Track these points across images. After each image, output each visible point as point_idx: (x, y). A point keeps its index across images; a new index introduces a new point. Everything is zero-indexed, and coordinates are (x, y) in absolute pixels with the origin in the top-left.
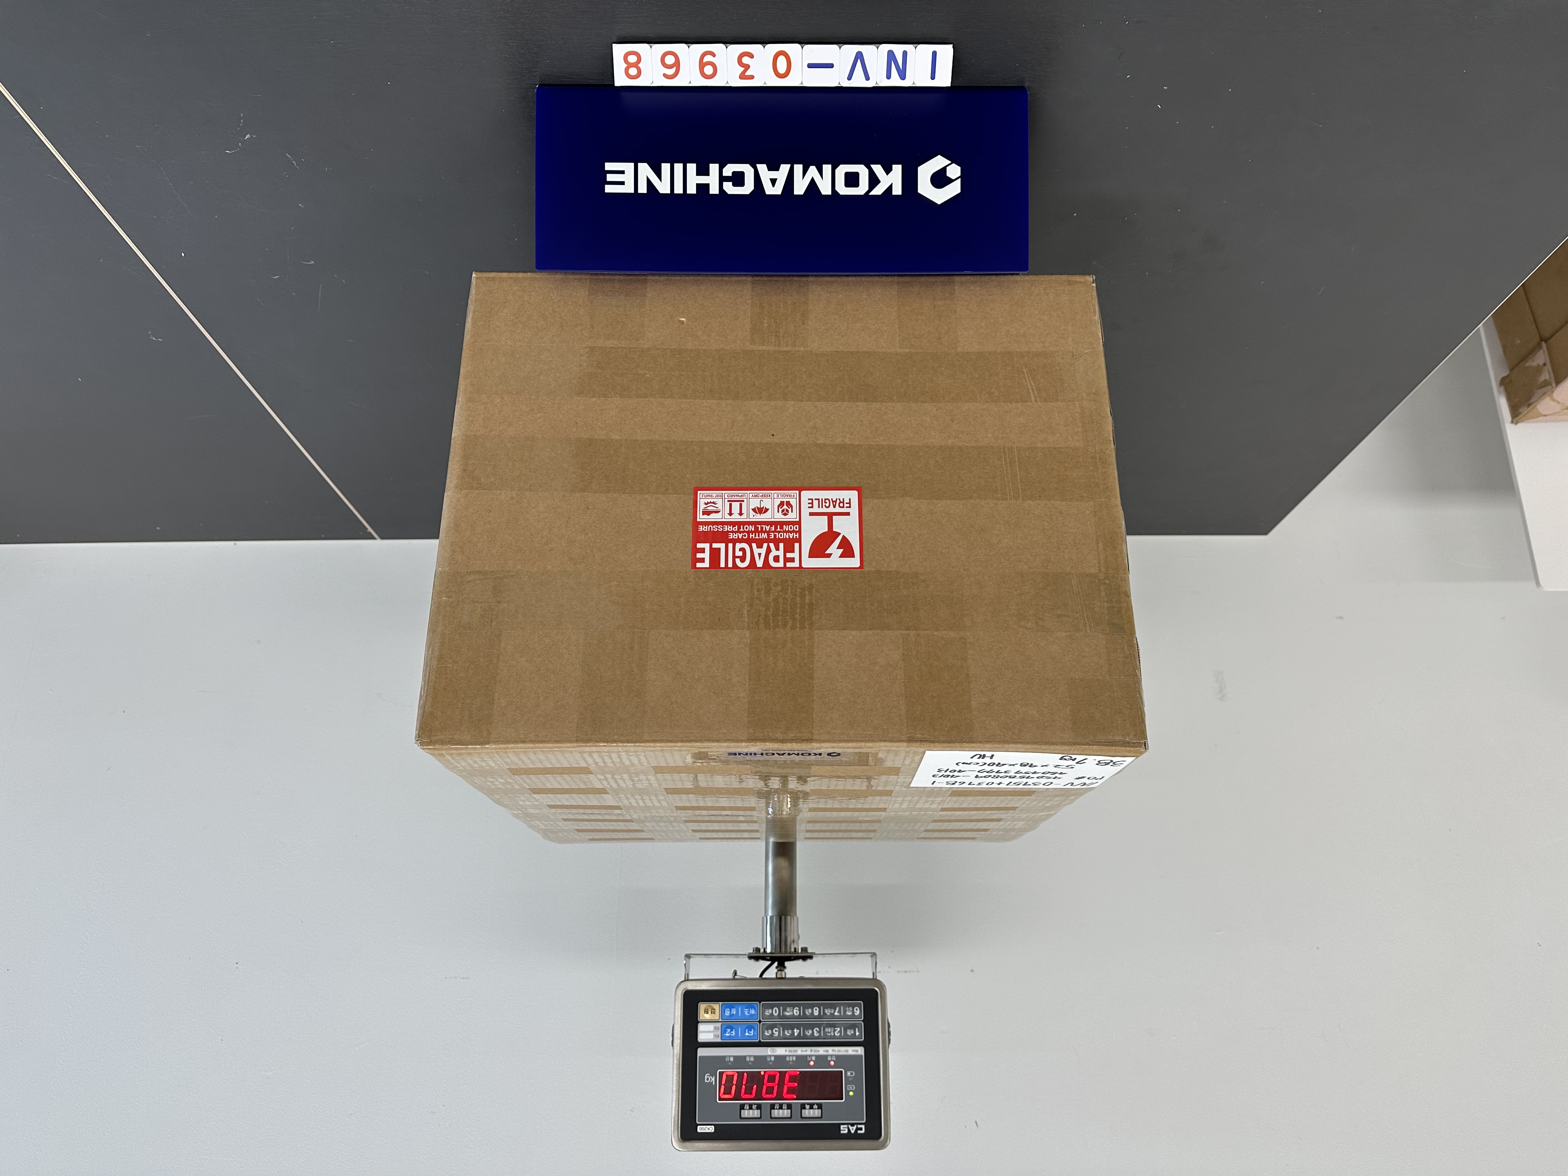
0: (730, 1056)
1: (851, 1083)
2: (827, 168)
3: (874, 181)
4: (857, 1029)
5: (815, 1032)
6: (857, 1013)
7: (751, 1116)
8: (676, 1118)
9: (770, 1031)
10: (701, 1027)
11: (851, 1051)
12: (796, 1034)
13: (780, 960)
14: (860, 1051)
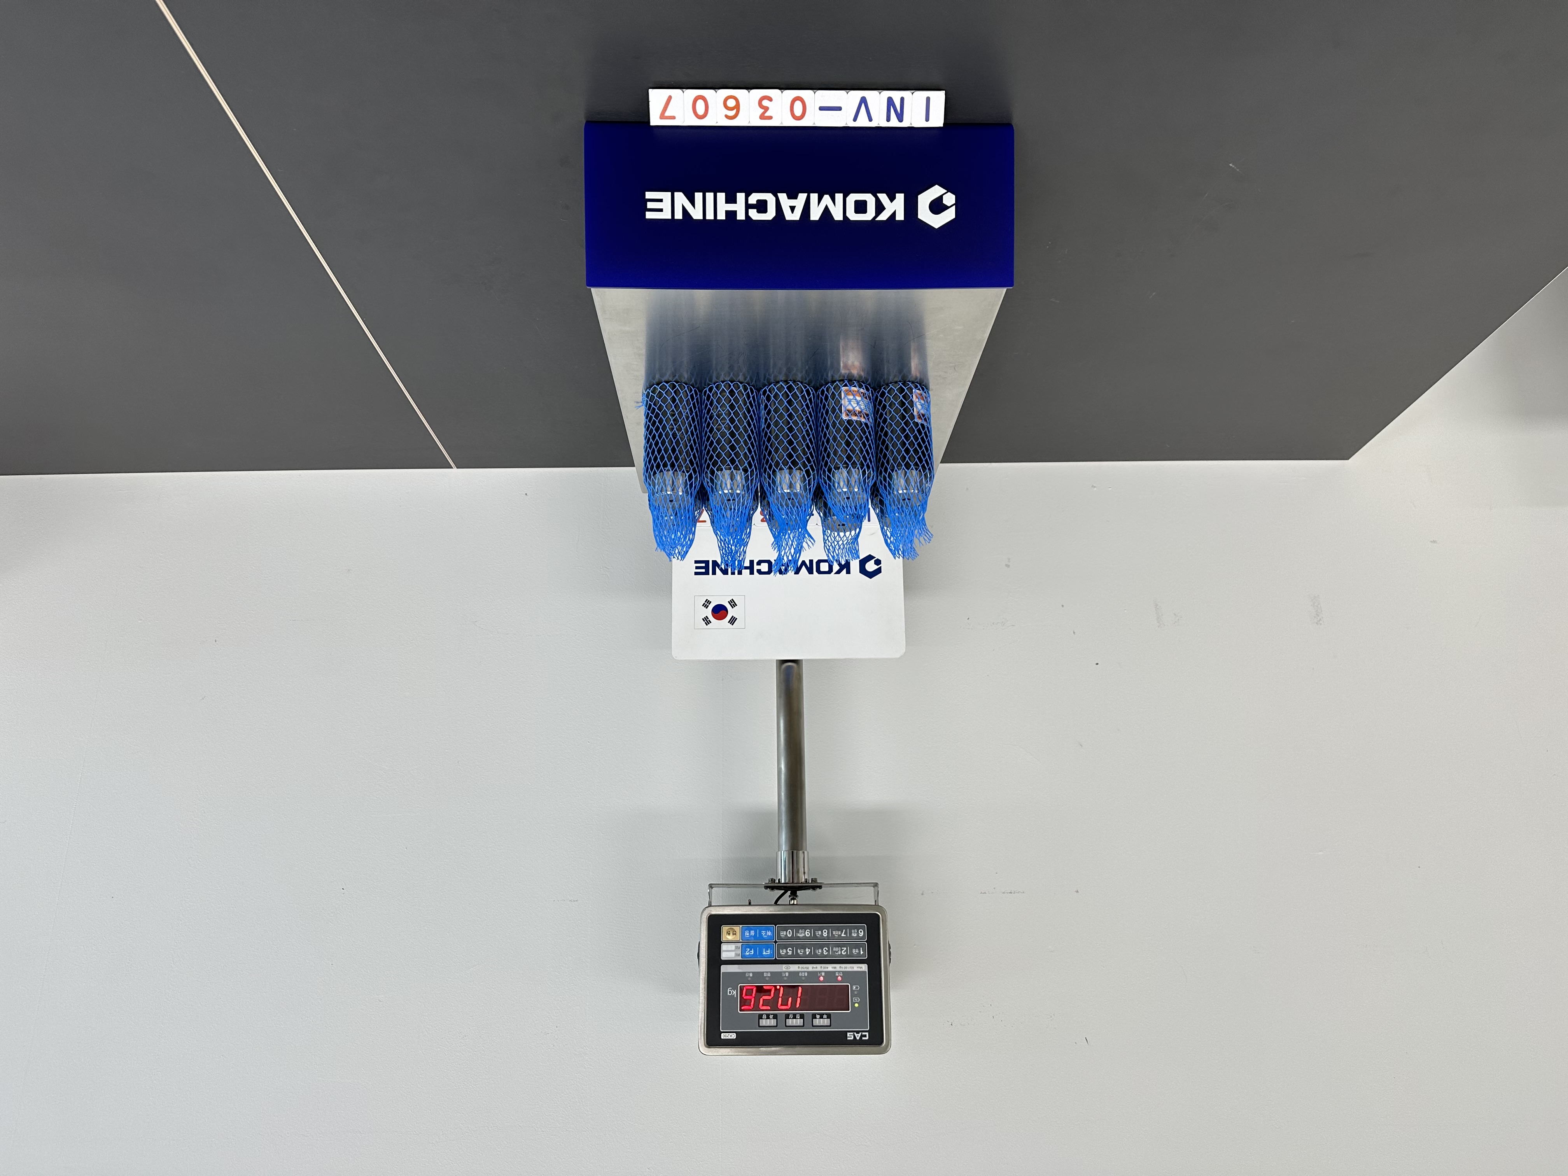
0: (749, 972)
1: (856, 996)
2: (839, 197)
3: (880, 208)
4: (861, 948)
5: (825, 951)
6: (861, 934)
7: (768, 1024)
8: (703, 1026)
9: (785, 951)
10: (724, 947)
11: (856, 968)
12: (807, 953)
13: (793, 889)
14: (864, 967)
